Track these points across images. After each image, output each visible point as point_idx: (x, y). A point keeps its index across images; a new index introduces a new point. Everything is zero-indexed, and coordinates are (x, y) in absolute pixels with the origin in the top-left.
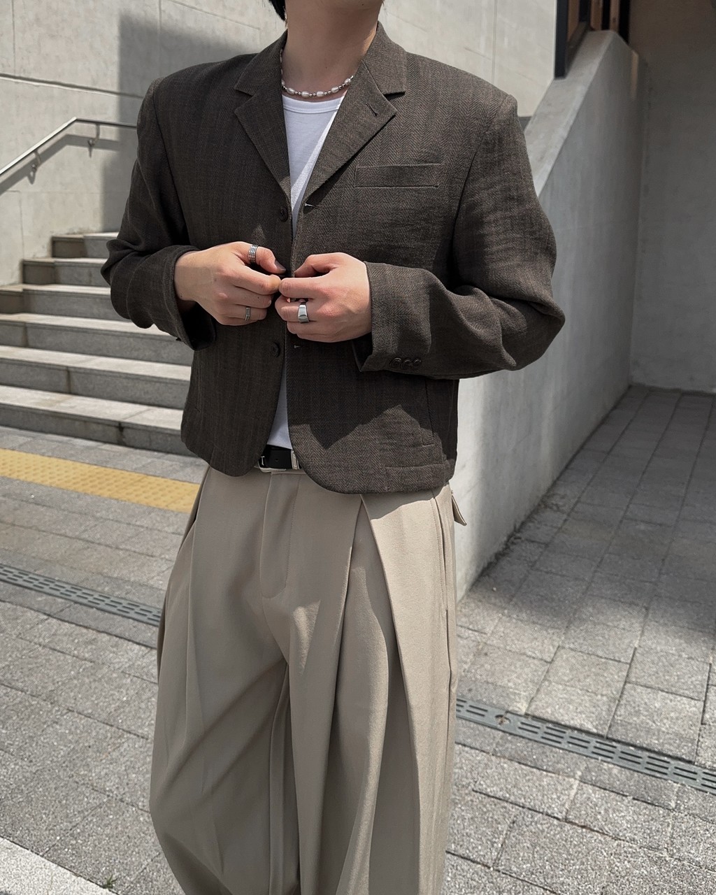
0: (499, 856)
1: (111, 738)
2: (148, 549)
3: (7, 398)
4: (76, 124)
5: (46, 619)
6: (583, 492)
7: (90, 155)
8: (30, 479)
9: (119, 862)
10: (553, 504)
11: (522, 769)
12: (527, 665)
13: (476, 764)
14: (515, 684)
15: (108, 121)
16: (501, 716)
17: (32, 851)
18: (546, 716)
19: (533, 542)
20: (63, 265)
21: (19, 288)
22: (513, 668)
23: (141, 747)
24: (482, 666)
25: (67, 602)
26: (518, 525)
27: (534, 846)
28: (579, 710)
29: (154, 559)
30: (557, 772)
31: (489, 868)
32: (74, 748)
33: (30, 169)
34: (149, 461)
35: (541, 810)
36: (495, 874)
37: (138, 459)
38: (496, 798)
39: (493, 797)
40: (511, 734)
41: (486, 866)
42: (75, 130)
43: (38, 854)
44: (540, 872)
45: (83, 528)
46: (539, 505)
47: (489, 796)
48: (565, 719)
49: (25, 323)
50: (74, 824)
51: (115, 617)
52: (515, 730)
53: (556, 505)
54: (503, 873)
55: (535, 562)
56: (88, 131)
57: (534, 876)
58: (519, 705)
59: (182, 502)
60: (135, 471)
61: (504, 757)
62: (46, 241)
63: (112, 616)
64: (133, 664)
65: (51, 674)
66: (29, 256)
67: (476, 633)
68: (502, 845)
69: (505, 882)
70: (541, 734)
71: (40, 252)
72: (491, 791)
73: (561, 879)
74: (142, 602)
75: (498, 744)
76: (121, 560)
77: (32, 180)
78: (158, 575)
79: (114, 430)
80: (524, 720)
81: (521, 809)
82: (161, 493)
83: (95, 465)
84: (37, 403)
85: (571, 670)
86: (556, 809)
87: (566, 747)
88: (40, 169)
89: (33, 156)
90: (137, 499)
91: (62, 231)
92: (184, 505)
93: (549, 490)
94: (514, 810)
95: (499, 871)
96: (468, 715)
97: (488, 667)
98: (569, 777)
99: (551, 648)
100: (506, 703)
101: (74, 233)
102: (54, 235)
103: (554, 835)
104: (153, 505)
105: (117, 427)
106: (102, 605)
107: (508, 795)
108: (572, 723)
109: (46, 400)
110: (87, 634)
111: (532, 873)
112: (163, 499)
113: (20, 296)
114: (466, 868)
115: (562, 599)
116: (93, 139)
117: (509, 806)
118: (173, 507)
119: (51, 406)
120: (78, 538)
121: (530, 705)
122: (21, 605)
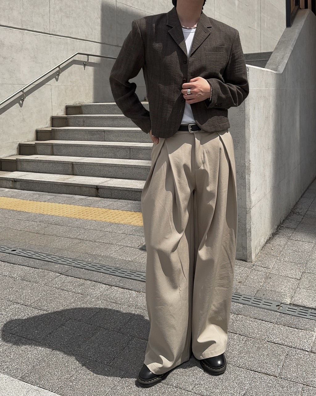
0: (281, 371)
1: (91, 330)
2: (110, 241)
3: (43, 178)
4: (78, 55)
5: (60, 276)
6: (310, 206)
7: (85, 69)
8: (52, 214)
9: (95, 391)
10: (296, 212)
11: (290, 329)
12: (289, 281)
13: (268, 329)
14: (284, 291)
15: (93, 54)
16: (279, 305)
17: (49, 390)
18: (299, 304)
19: (288, 228)
20: (71, 118)
21: (50, 129)
22: (283, 283)
23: (106, 334)
24: (269, 283)
25: (69, 266)
26: (282, 221)
27: (297, 365)
28: (313, 300)
29: (113, 245)
30: (306, 329)
31: (277, 377)
32: (72, 337)
33: (56, 74)
34: (111, 203)
35: (300, 348)
36: (280, 380)
37: (105, 202)
38: (279, 344)
39: (277, 344)
40: (284, 313)
41: (276, 376)
42: (77, 58)
43: (52, 392)
44: (301, 377)
45: (78, 234)
46: (291, 213)
47: (275, 343)
48: (308, 305)
49: (52, 144)
50: (71, 375)
51: (94, 272)
52: (285, 311)
53: (298, 212)
54: (283, 379)
55: (290, 236)
56: (84, 58)
57: (298, 379)
58: (287, 300)
59: (126, 220)
60: (104, 207)
61: (281, 324)
62: (63, 107)
63: (92, 272)
64: (103, 294)
65: (61, 301)
66: (55, 114)
67: (265, 269)
68: (282, 366)
69: (285, 383)
70: (297, 313)
71: (60, 113)
72: (276, 341)
73: (311, 379)
74: (107, 265)
75: (278, 318)
76: (97, 247)
77: (57, 80)
78: (115, 252)
79: (94, 189)
80: (289, 307)
81: (290, 348)
82: (116, 216)
83: (85, 206)
84: (57, 180)
85: (309, 282)
86: (306, 347)
87: (309, 317)
88: (61, 75)
89: (58, 69)
90: (105, 220)
91: (71, 103)
92: (127, 221)
93: (294, 207)
94: (287, 349)
95: (282, 378)
96: (264, 306)
97: (271, 283)
98: (311, 331)
99: (300, 273)
100: (281, 299)
101: (76, 104)
102: (67, 105)
103: (307, 359)
104: (113, 222)
105: (96, 188)
106: (87, 267)
107: (284, 342)
108: (311, 306)
109: (62, 178)
110: (79, 281)
111: (297, 378)
112: (117, 219)
113: (50, 132)
114: (266, 378)
115: (303, 251)
116: (86, 62)
117: (285, 347)
118: (122, 222)
119: (64, 180)
120: (76, 238)
121: (292, 300)
122: (47, 270)
